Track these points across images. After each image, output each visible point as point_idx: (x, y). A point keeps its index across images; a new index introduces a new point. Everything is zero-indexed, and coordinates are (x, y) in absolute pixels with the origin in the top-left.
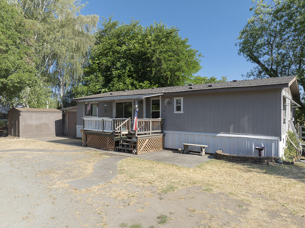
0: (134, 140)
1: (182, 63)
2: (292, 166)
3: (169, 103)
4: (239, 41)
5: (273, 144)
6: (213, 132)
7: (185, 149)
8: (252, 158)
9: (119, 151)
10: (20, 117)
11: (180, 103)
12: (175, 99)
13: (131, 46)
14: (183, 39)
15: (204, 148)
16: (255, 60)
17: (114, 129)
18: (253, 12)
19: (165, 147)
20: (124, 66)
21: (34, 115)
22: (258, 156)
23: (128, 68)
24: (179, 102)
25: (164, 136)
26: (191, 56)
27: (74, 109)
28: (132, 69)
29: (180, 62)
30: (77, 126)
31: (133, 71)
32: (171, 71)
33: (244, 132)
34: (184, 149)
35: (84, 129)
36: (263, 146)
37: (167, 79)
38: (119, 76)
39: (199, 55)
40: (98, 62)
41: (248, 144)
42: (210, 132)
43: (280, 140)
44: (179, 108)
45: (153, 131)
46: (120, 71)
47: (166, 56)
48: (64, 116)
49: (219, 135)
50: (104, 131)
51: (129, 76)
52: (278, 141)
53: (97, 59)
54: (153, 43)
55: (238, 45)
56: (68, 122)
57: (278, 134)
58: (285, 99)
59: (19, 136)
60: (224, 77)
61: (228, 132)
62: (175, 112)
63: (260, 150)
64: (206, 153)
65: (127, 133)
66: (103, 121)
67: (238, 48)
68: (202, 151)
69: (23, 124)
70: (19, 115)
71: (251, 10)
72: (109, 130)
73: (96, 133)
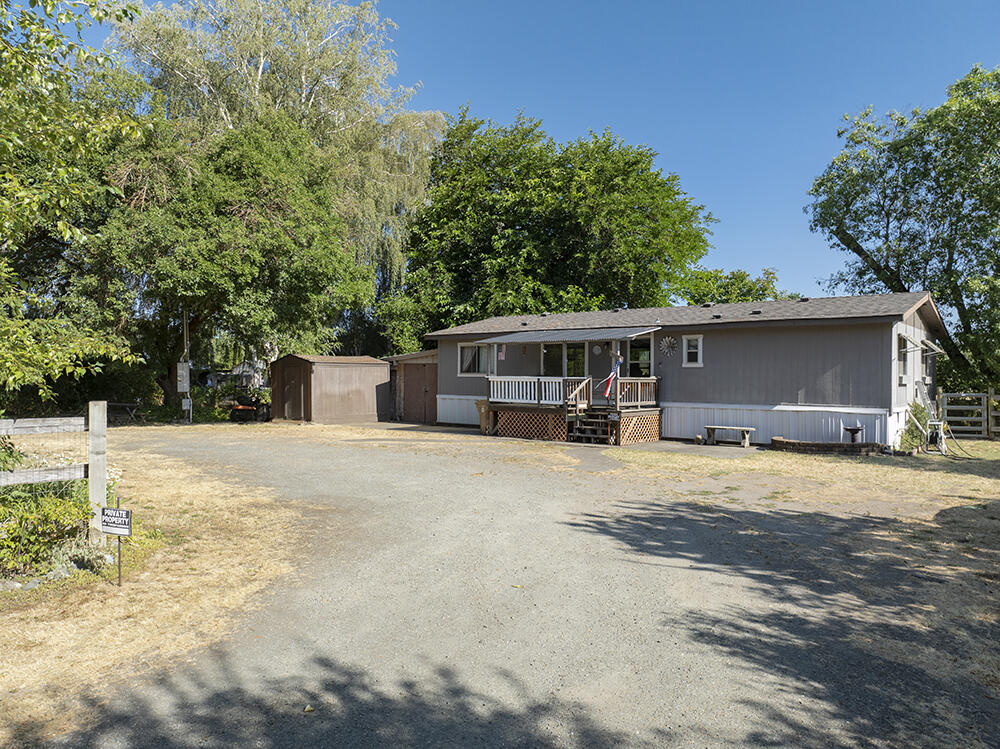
0: (613, 417)
1: (664, 241)
2: (908, 458)
3: (672, 347)
4: (812, 200)
5: (878, 422)
6: (765, 403)
7: (709, 436)
8: (840, 446)
9: (579, 440)
10: (312, 375)
11: (696, 347)
12: (685, 338)
13: (532, 195)
14: (664, 176)
15: (748, 432)
16: (850, 243)
17: (565, 398)
18: (844, 139)
19: (663, 435)
20: (514, 248)
21: (337, 370)
22: (849, 442)
23: (524, 252)
24: (692, 344)
25: (661, 412)
26: (686, 219)
27: (427, 357)
28: (535, 255)
29: (660, 237)
30: (438, 396)
31: (538, 260)
32: (636, 259)
33: (824, 402)
34: (706, 438)
35: (490, 400)
36: (859, 425)
37: (626, 279)
38: (501, 273)
39: (708, 218)
40: (438, 233)
41: (832, 423)
42: (758, 403)
43: (890, 415)
44: (693, 357)
45: (644, 403)
46: (502, 259)
47: (624, 222)
48: (393, 372)
49: (778, 408)
50: (541, 402)
51: (526, 273)
52: (885, 415)
53: (434, 225)
54: (591, 189)
55: (810, 210)
56: (402, 388)
57: (886, 403)
58: (902, 342)
59: (308, 419)
60: (770, 271)
61: (794, 402)
62: (686, 364)
63: (854, 431)
64: (751, 444)
65: (585, 406)
66: (540, 383)
67: (811, 216)
68: (744, 438)
69: (318, 391)
70: (311, 372)
71: (839, 135)
72: (552, 401)
73: (521, 408)
